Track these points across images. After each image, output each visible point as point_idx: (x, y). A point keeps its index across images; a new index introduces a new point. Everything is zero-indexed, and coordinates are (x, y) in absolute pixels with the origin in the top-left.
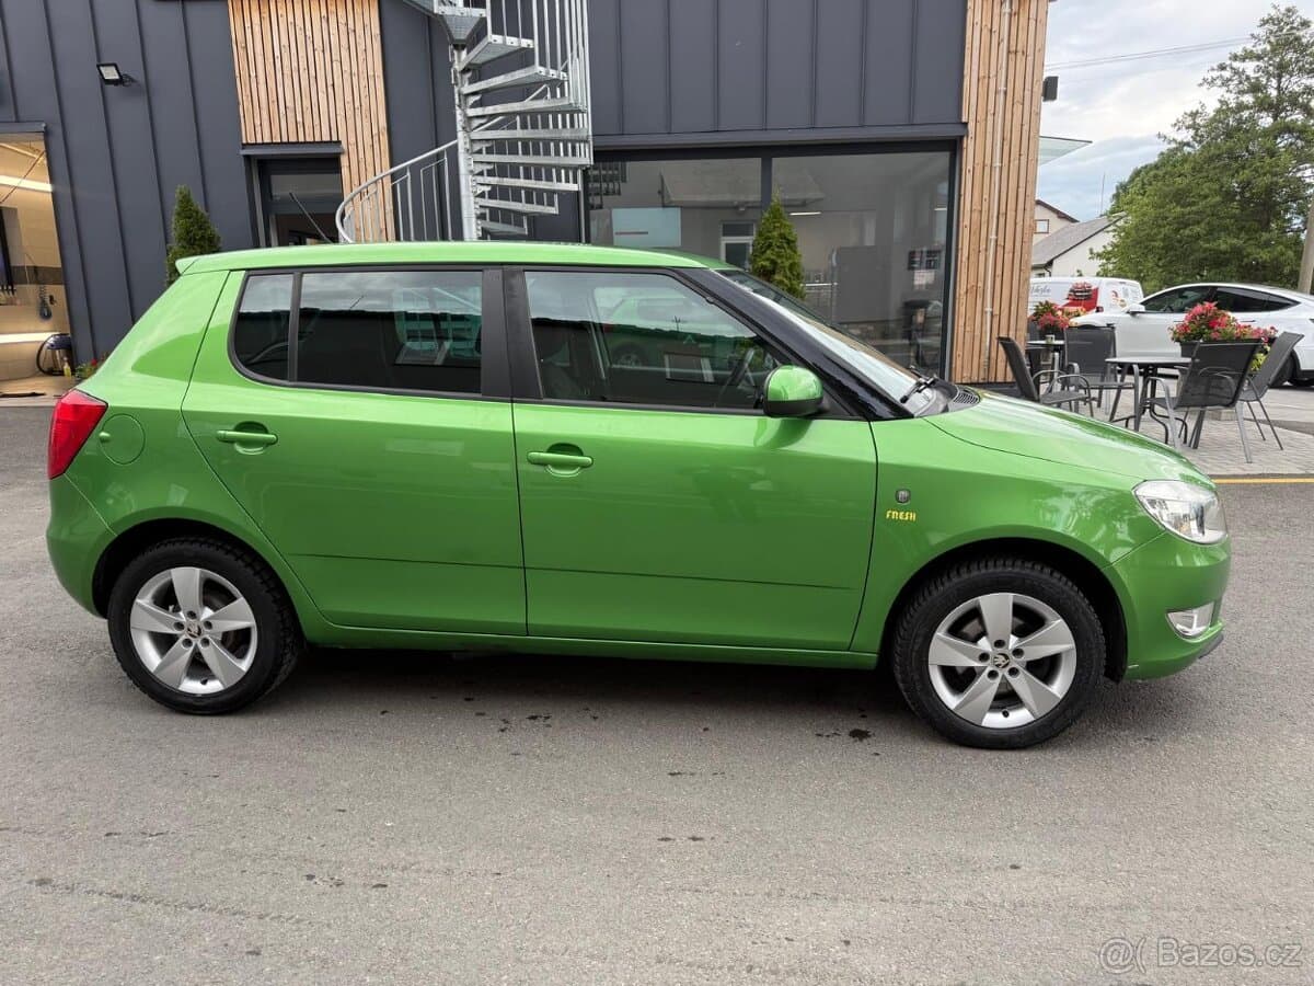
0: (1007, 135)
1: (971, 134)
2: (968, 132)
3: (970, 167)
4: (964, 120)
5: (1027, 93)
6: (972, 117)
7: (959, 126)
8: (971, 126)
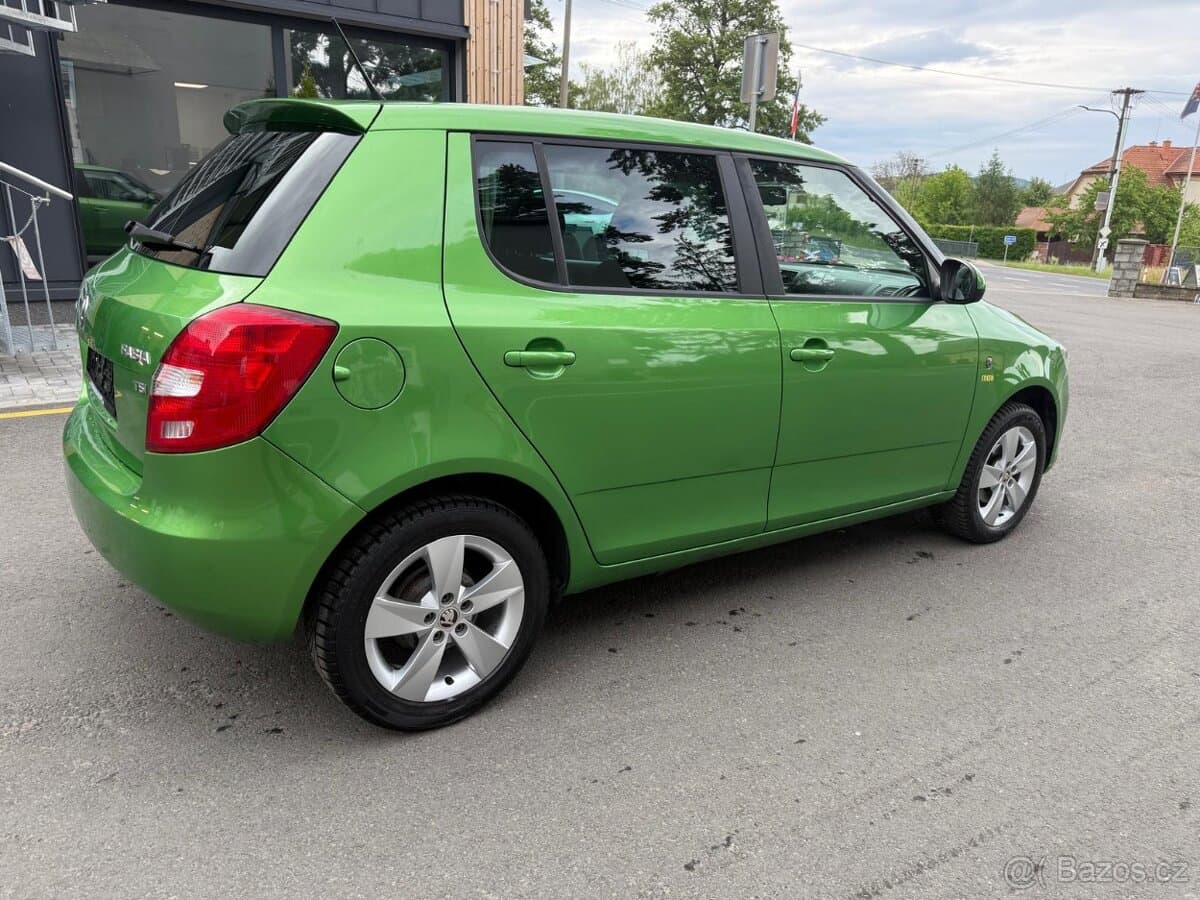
0: (501, 44)
1: (473, 39)
2: (470, 35)
3: (473, 70)
4: (466, 24)
5: (514, 8)
6: (473, 22)
7: (461, 28)
8: (472, 31)
